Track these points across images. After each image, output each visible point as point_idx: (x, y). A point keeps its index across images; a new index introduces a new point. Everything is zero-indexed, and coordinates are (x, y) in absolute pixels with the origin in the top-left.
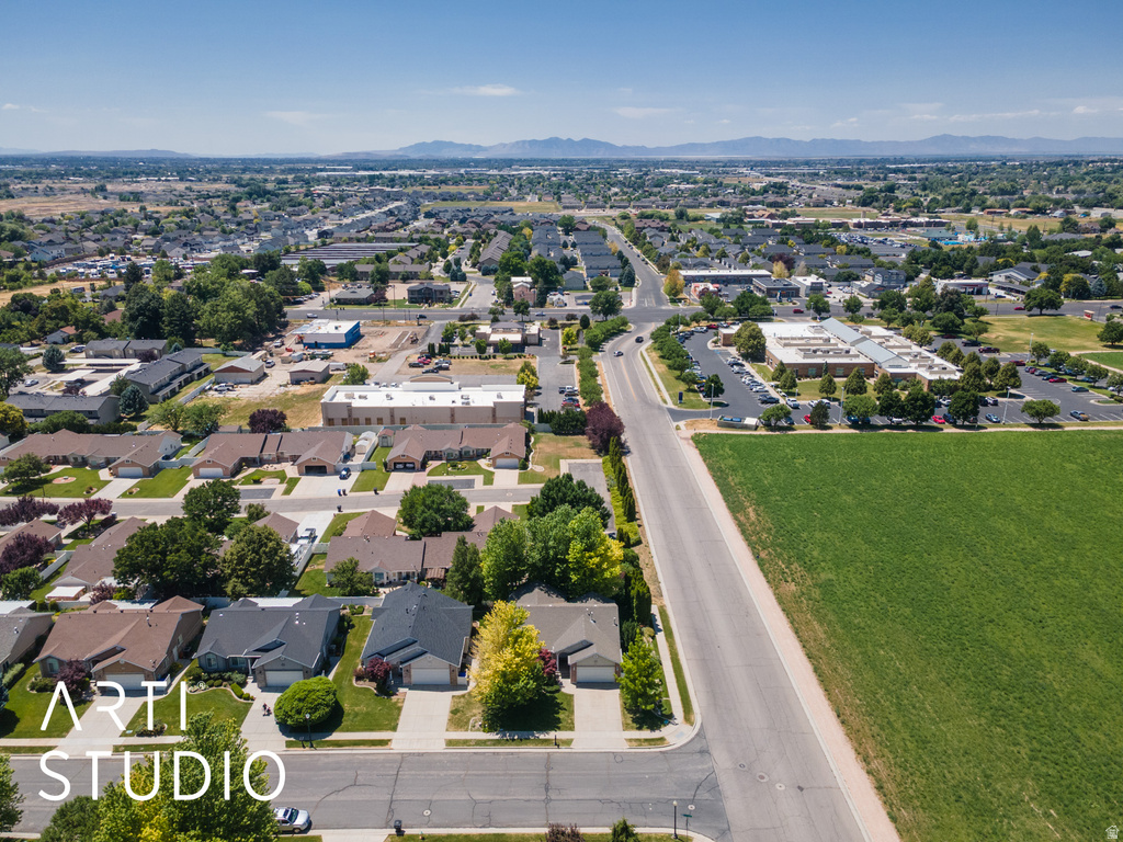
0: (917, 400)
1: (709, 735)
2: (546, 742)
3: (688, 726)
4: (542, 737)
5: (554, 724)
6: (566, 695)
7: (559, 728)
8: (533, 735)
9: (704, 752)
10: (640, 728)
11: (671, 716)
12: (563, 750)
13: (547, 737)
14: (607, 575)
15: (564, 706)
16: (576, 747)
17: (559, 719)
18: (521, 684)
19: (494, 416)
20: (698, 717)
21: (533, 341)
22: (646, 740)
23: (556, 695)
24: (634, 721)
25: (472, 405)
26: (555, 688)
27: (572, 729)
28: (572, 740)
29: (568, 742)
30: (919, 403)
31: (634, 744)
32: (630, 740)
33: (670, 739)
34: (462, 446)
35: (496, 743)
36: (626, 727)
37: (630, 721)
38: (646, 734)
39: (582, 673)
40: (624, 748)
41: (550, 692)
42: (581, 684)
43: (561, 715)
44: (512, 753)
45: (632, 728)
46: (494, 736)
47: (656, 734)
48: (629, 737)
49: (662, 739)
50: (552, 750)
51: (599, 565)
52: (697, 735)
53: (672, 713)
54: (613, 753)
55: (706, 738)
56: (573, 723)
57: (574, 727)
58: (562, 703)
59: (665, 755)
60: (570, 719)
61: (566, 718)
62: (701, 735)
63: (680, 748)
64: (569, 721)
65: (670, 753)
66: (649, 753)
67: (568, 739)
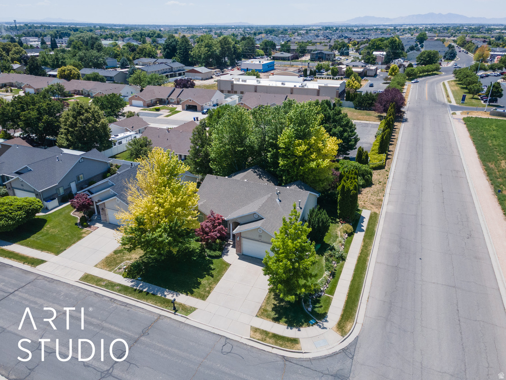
1: (359, 356)
3: (338, 337)
4: (170, 296)
5: (190, 288)
6: (224, 263)
7: (192, 293)
8: (163, 293)
9: (341, 378)
10: (276, 320)
11: (323, 316)
12: (178, 317)
14: (313, 165)
15: (213, 272)
16: (193, 320)
17: (200, 283)
18: (156, 234)
19: (318, 95)
20: (356, 328)
21: (370, 74)
22: (275, 336)
23: (214, 261)
24: (275, 309)
26: (218, 253)
27: (203, 297)
28: (195, 309)
29: (188, 310)
31: (258, 336)
32: (256, 330)
33: (304, 345)
35: (124, 290)
36: (262, 313)
37: (269, 308)
38: (281, 329)
39: (248, 246)
40: (243, 337)
41: (209, 256)
42: (244, 257)
43: (204, 281)
44: (126, 304)
45: (268, 317)
46: (128, 283)
47: (292, 333)
48: (257, 326)
49: (295, 341)
50: (168, 313)
51: (306, 155)
52: (343, 350)
53: (326, 313)
54: (227, 338)
55: (352, 358)
56: (209, 293)
57: (208, 297)
58: (214, 269)
59: (287, 363)
60: (210, 287)
61: (207, 285)
62: (347, 352)
63: (310, 360)
64: (207, 289)
65: (295, 362)
66: (268, 353)
67: (191, 307)
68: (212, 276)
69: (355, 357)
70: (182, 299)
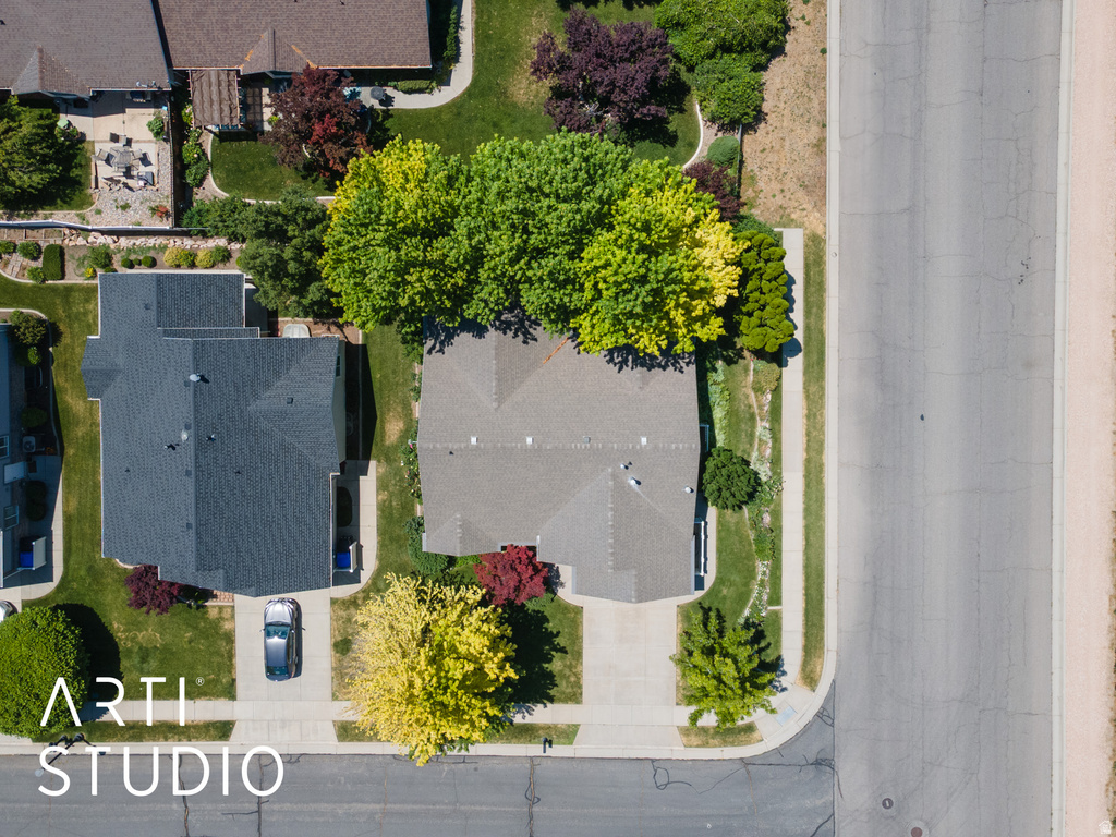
1: (841, 718)
2: (526, 730)
3: (805, 691)
5: (540, 688)
6: (566, 608)
7: (551, 700)
9: (823, 763)
12: (557, 751)
13: (529, 720)
15: (561, 641)
16: (581, 748)
17: (551, 676)
22: (719, 731)
23: (547, 610)
27: (575, 697)
28: (575, 727)
29: (569, 734)
31: (695, 739)
33: (763, 729)
36: (683, 695)
40: (676, 749)
43: (556, 665)
50: (535, 750)
52: (819, 715)
53: (779, 658)
54: (653, 761)
55: (832, 725)
56: (580, 687)
57: (581, 694)
58: (558, 633)
59: (750, 767)
60: (575, 674)
61: (567, 672)
62: (825, 716)
63: (777, 751)
64: (573, 679)
65: (759, 762)
66: (719, 763)
67: (568, 725)
68: (563, 650)
69: (836, 722)
70: (541, 715)
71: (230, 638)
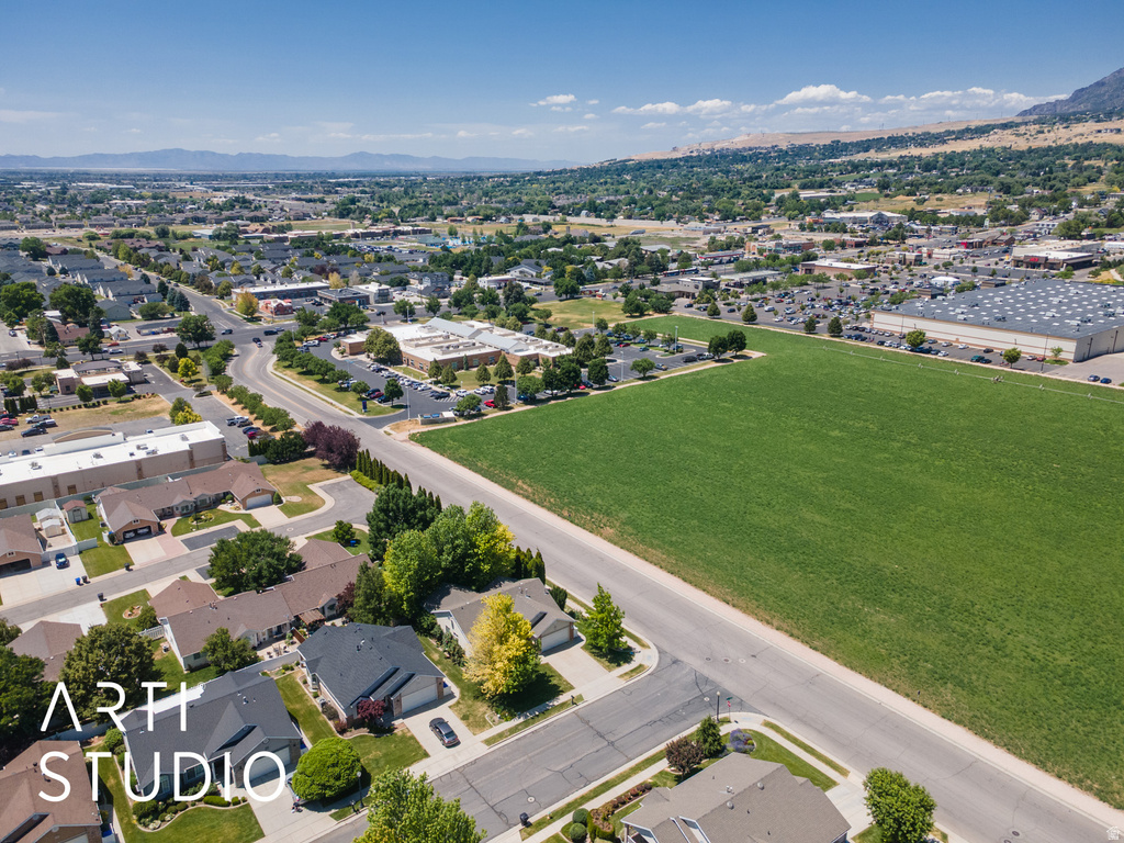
0: (570, 372)
1: (667, 649)
2: (563, 705)
3: (649, 650)
4: (556, 703)
5: (555, 691)
6: (543, 665)
7: (562, 691)
8: (548, 705)
9: (676, 661)
10: (619, 665)
11: (630, 649)
13: (560, 702)
15: (550, 674)
16: (590, 698)
17: (555, 685)
19: (192, 460)
20: (648, 641)
22: (632, 671)
24: (610, 661)
25: (159, 453)
28: (581, 695)
30: (572, 374)
31: (626, 677)
32: (621, 676)
33: (646, 663)
34: (195, 496)
35: (526, 724)
36: (609, 668)
37: (607, 663)
38: (626, 668)
40: (622, 683)
42: (547, 653)
43: (555, 682)
44: (547, 726)
45: (614, 667)
46: (518, 720)
47: (633, 665)
48: (618, 675)
49: (641, 666)
52: (659, 652)
53: (629, 646)
54: (618, 690)
56: (569, 684)
57: (572, 686)
58: (546, 672)
59: (654, 675)
60: (563, 681)
61: (560, 682)
63: (658, 667)
64: (564, 683)
65: (656, 672)
66: (642, 679)
68: (553, 676)
69: (667, 651)
70: (563, 698)
71: (413, 738)
